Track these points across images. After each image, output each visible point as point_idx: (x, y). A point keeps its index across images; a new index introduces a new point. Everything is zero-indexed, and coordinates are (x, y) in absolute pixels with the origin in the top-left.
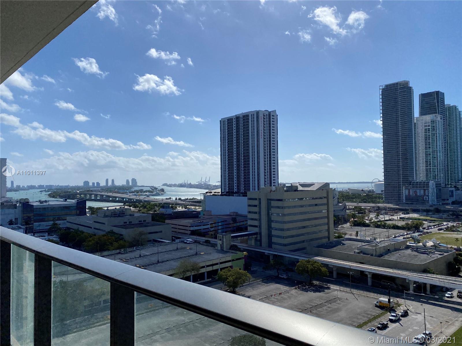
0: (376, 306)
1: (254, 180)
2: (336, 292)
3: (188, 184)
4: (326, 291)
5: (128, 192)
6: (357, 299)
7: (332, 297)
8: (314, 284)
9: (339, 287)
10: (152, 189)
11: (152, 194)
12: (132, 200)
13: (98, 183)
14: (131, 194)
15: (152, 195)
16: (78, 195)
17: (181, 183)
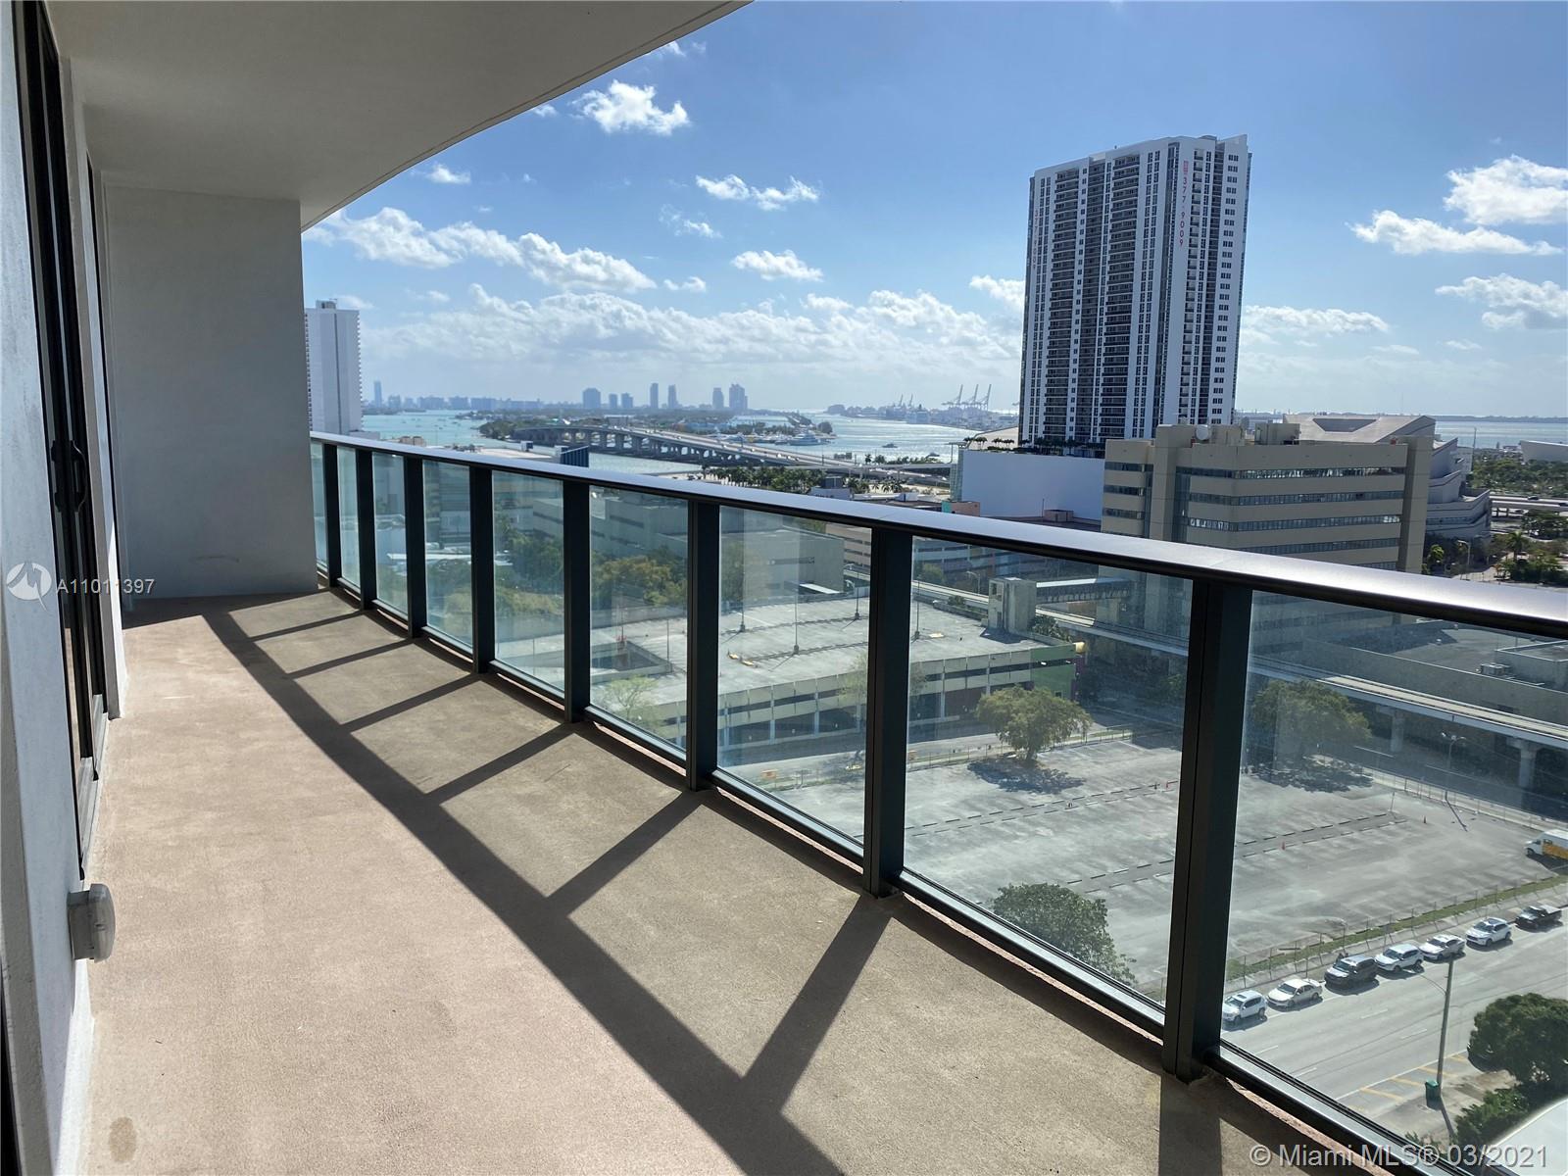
0: (1531, 854)
1: (1140, 400)
2: (1387, 798)
3: (913, 410)
4: (1353, 788)
5: (716, 428)
6: (1464, 826)
7: (1372, 810)
8: (1315, 765)
9: (1403, 781)
10: (794, 423)
11: (793, 438)
12: (730, 457)
13: (627, 398)
14: (728, 436)
15: (793, 443)
16: (567, 434)
17: (891, 405)
